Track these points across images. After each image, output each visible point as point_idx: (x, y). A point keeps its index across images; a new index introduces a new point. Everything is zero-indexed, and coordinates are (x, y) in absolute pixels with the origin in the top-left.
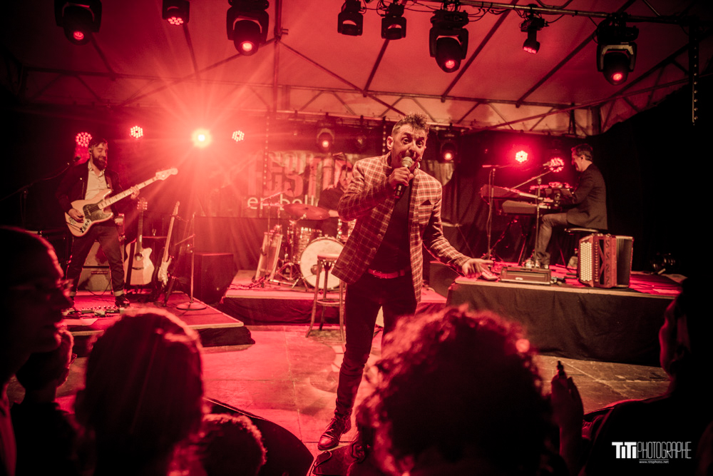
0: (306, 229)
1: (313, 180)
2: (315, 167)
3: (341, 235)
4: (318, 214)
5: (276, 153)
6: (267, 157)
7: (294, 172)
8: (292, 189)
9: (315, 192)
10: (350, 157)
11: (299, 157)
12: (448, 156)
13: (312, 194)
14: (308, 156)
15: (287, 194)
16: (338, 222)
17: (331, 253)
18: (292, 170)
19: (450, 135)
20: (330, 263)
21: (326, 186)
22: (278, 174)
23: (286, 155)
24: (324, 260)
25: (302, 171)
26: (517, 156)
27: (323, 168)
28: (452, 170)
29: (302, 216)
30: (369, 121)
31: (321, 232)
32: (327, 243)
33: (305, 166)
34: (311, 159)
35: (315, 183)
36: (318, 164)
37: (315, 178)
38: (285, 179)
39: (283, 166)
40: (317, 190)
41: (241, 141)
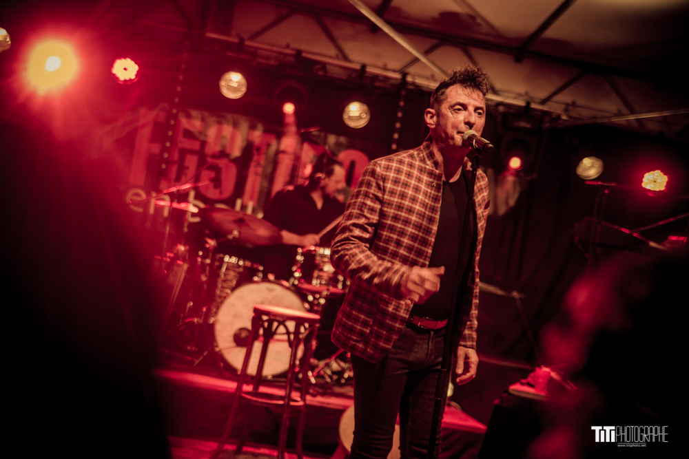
0: (234, 260)
1: (256, 174)
2: (264, 149)
3: (299, 279)
4: (263, 232)
5: (194, 113)
6: (175, 117)
7: (223, 154)
8: (217, 182)
9: (256, 196)
10: (332, 139)
11: (236, 125)
12: (515, 163)
13: (251, 198)
14: (253, 127)
15: (203, 191)
16: (296, 253)
17: (278, 305)
18: (218, 148)
19: (523, 124)
20: (275, 324)
21: (278, 186)
22: (192, 152)
23: (211, 120)
24: (265, 318)
25: (236, 153)
26: (645, 180)
27: (278, 152)
28: (518, 189)
29: (231, 232)
30: (376, 77)
31: (261, 268)
32: (270, 290)
33: (245, 144)
34: (257, 135)
35: (259, 179)
36: (269, 145)
37: (260, 170)
38: (202, 164)
39: (202, 138)
40: (261, 192)
41: (130, 80)
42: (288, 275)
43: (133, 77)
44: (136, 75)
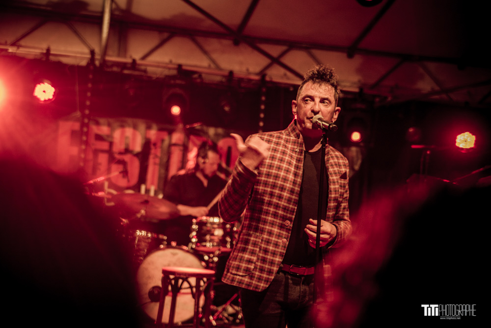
0: (144, 233)
1: (155, 164)
2: (159, 144)
3: (196, 243)
4: (164, 209)
5: (102, 120)
6: (87, 125)
7: (127, 151)
8: (125, 173)
9: (156, 181)
10: (212, 131)
11: (135, 127)
12: (356, 136)
13: (152, 184)
14: (149, 128)
15: (114, 181)
16: (192, 224)
17: (181, 266)
18: (123, 147)
19: (359, 106)
20: (180, 281)
21: (173, 171)
22: (103, 151)
23: (116, 124)
24: (172, 277)
25: (138, 148)
26: (458, 140)
27: (171, 145)
28: (360, 156)
29: (138, 212)
30: (241, 80)
31: (165, 238)
32: (174, 254)
33: (144, 141)
34: (153, 134)
35: (157, 167)
36: (163, 141)
37: (157, 161)
38: (112, 159)
39: (110, 139)
40: (160, 178)
41: (49, 100)
42: (187, 241)
43: (51, 97)
44: (53, 96)
